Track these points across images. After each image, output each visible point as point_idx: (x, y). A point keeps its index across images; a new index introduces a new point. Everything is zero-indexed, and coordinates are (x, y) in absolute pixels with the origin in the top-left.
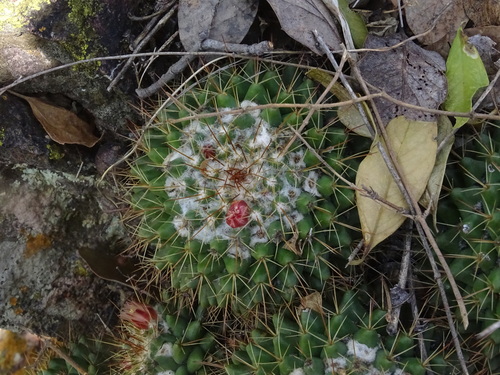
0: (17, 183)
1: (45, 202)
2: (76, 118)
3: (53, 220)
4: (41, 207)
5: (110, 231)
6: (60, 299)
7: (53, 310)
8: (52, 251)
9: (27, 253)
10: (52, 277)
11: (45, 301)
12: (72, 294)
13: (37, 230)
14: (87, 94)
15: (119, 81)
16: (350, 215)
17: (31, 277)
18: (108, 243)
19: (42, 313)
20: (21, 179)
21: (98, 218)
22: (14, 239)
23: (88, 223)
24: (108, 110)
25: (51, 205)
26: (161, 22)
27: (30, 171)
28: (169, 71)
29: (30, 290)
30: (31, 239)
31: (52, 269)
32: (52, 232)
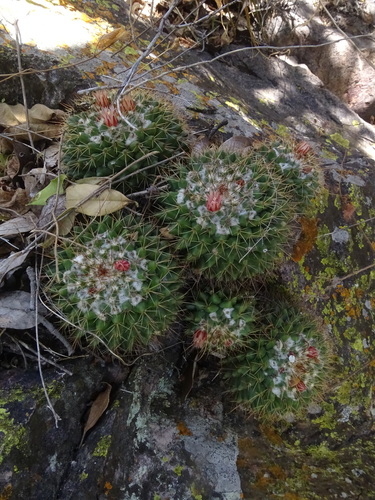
0: (148, 445)
1: (158, 428)
2: (96, 401)
3: (168, 422)
4: (161, 429)
5: (170, 392)
6: (212, 413)
7: (220, 417)
8: (186, 421)
9: (190, 434)
10: (201, 419)
11: (215, 421)
12: (208, 407)
13: (174, 430)
14: (77, 392)
15: (66, 368)
16: (114, 215)
17: (203, 431)
18: (176, 392)
19: (223, 423)
20: (145, 443)
21: (164, 400)
22: (183, 443)
23: (168, 404)
24: (87, 379)
25: (159, 424)
26: (27, 347)
27: (139, 438)
28: (53, 333)
29: (211, 431)
30: (181, 433)
31: (197, 419)
32: (175, 422)
